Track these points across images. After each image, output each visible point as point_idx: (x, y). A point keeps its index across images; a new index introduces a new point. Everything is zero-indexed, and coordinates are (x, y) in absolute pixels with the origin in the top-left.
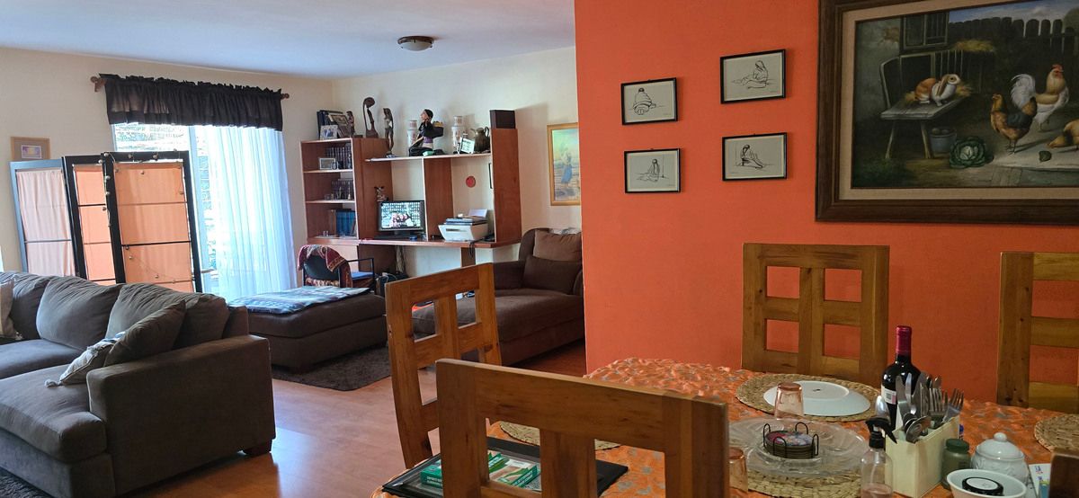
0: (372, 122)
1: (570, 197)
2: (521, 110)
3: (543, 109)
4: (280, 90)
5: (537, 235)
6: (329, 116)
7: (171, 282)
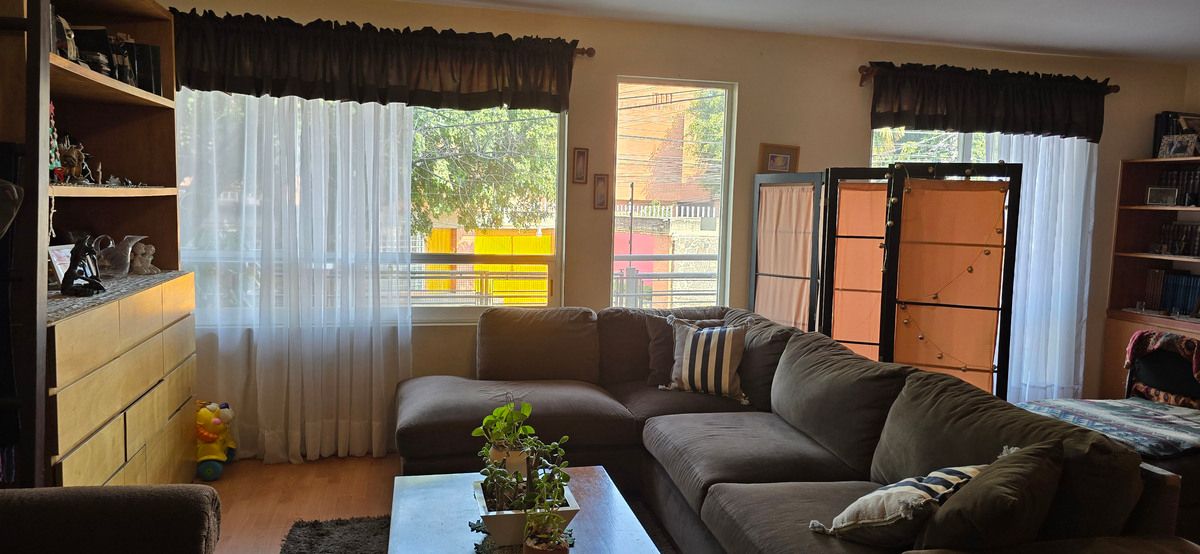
4: (1108, 80)
6: (1181, 120)
7: (960, 369)
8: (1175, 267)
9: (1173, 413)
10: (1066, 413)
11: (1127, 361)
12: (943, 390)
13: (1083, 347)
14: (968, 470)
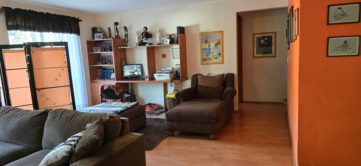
0: (118, 32)
1: (210, 61)
2: (186, 27)
3: (197, 26)
4: (79, 18)
5: (199, 76)
6: (98, 29)
7: (61, 106)
8: (103, 68)
9: (114, 104)
10: (90, 111)
11: (100, 93)
12: (62, 113)
13: (86, 92)
14: (79, 134)
